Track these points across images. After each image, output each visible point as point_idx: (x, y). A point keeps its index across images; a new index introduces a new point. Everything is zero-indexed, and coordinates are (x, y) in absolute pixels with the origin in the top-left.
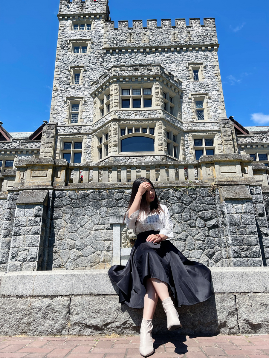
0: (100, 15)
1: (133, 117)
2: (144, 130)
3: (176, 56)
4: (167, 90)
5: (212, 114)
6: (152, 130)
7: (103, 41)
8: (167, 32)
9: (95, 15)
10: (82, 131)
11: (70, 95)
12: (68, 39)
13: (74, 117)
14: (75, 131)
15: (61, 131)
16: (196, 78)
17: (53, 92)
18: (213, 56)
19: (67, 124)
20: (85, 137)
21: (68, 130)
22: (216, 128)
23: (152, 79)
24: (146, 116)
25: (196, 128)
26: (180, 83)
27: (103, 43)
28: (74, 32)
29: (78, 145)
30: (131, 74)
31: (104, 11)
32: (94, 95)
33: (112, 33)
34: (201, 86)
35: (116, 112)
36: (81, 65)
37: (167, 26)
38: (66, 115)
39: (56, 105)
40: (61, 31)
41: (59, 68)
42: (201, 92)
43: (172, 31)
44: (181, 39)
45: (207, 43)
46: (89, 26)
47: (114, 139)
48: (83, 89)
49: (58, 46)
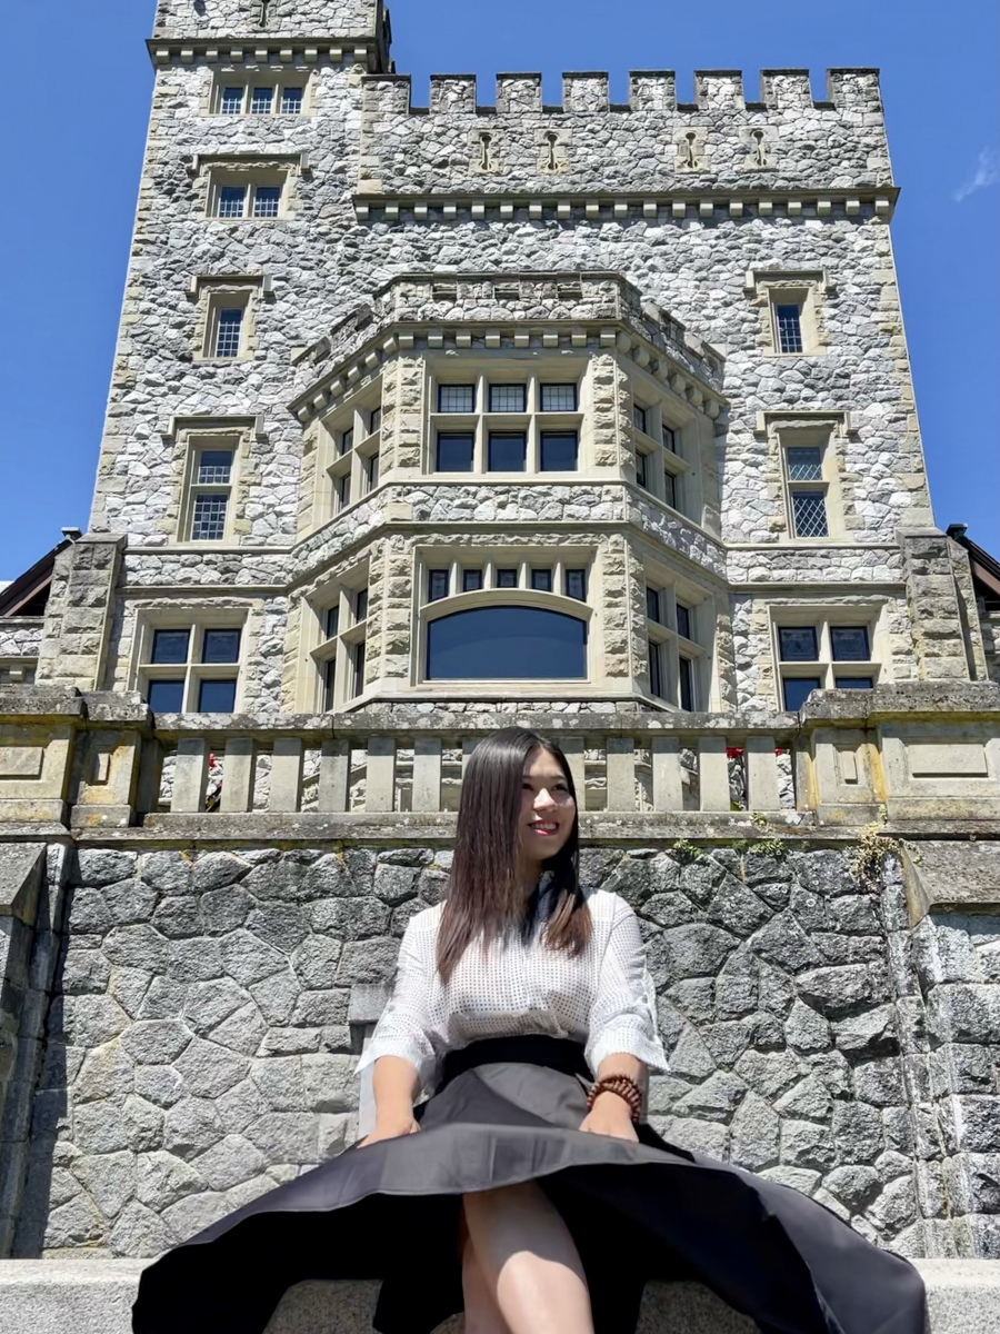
0: (348, 44)
1: (486, 513)
2: (541, 576)
3: (698, 238)
4: (653, 392)
5: (867, 510)
6: (577, 579)
7: (356, 164)
8: (656, 131)
9: (323, 45)
10: (243, 579)
11: (192, 406)
12: (195, 150)
13: (206, 508)
14: (209, 576)
15: (143, 573)
16: (791, 340)
17: (113, 392)
18: (869, 242)
19: (173, 543)
20: (258, 604)
21: (174, 573)
22: (884, 574)
23: (579, 337)
24: (550, 513)
25: (787, 575)
26: (716, 362)
27: (355, 171)
28: (220, 120)
29: (223, 641)
30: (482, 314)
31: (366, 27)
32: (304, 409)
33: (399, 128)
34: (812, 378)
35: (407, 488)
36: (252, 269)
37: (658, 105)
38: (168, 499)
39: (123, 453)
40: (162, 114)
41: (147, 281)
42: (815, 406)
43: (679, 125)
44: (721, 161)
45: (844, 182)
46: (294, 93)
47: (391, 617)
48: (254, 379)
49: (146, 182)
